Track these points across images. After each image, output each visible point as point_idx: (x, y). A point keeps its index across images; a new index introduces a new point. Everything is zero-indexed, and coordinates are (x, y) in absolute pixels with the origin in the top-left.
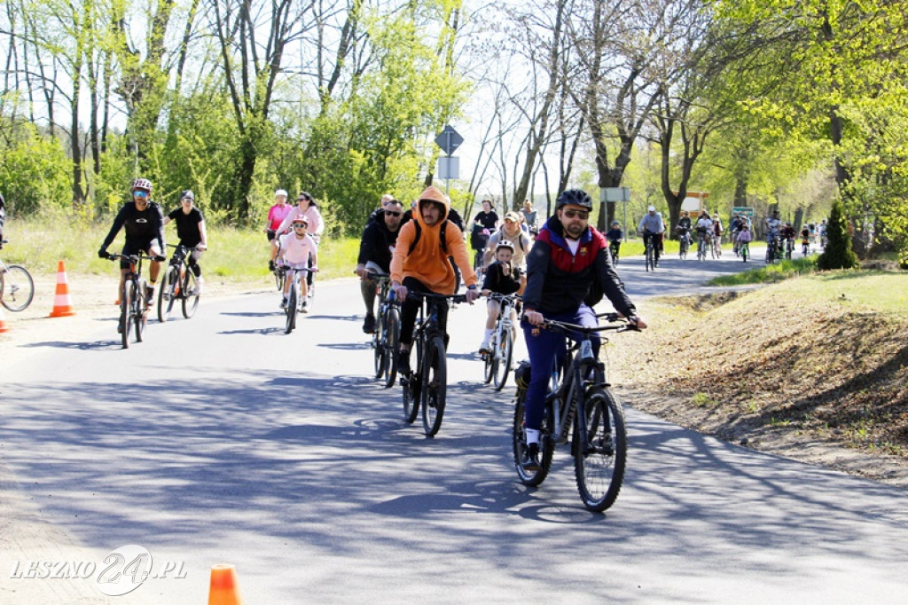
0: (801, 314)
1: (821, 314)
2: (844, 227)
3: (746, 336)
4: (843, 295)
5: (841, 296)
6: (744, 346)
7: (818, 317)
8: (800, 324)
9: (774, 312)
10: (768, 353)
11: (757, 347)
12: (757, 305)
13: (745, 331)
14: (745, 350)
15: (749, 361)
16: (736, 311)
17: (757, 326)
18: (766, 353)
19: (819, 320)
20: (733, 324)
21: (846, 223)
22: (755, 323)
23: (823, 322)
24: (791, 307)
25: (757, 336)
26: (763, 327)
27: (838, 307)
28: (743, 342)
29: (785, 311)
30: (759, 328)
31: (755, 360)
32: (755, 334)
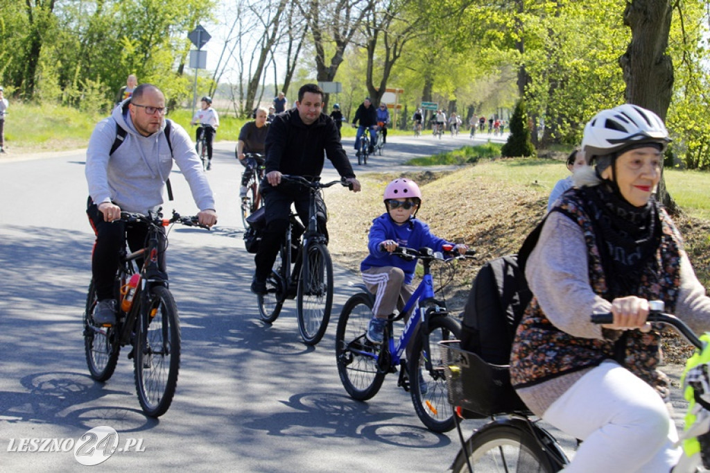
0: (501, 196)
1: (520, 198)
2: (525, 122)
3: (453, 213)
4: (536, 182)
5: (534, 182)
6: (451, 223)
7: (517, 200)
8: (502, 205)
9: (477, 194)
10: (474, 230)
11: (464, 224)
12: (460, 186)
13: (452, 209)
14: (453, 226)
15: (457, 237)
16: (440, 190)
17: (462, 205)
18: (472, 230)
19: (518, 203)
20: (440, 202)
21: (527, 119)
22: (460, 203)
23: (522, 204)
24: (492, 190)
25: (462, 214)
26: (468, 206)
27: (535, 192)
28: (451, 218)
29: (486, 193)
30: (463, 207)
31: (463, 236)
32: (460, 212)
